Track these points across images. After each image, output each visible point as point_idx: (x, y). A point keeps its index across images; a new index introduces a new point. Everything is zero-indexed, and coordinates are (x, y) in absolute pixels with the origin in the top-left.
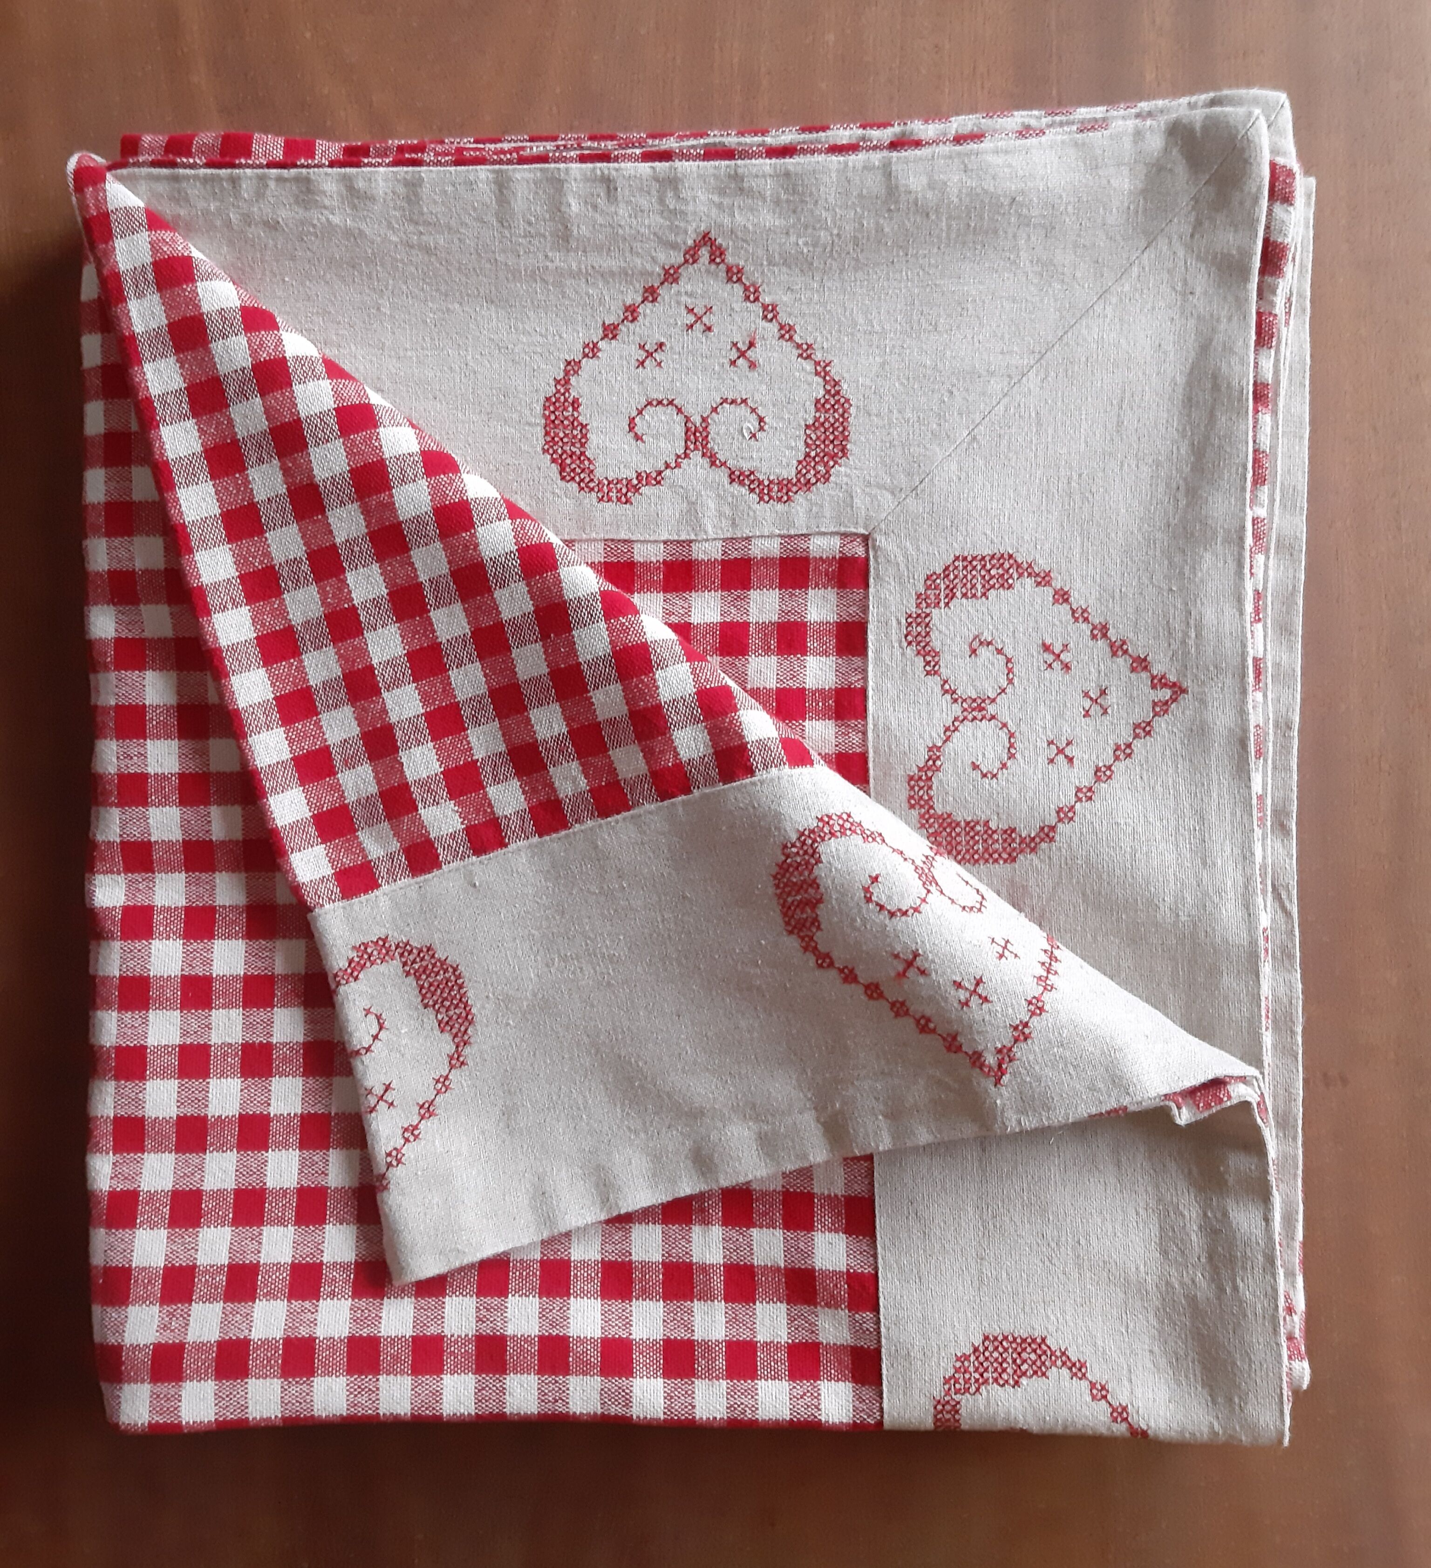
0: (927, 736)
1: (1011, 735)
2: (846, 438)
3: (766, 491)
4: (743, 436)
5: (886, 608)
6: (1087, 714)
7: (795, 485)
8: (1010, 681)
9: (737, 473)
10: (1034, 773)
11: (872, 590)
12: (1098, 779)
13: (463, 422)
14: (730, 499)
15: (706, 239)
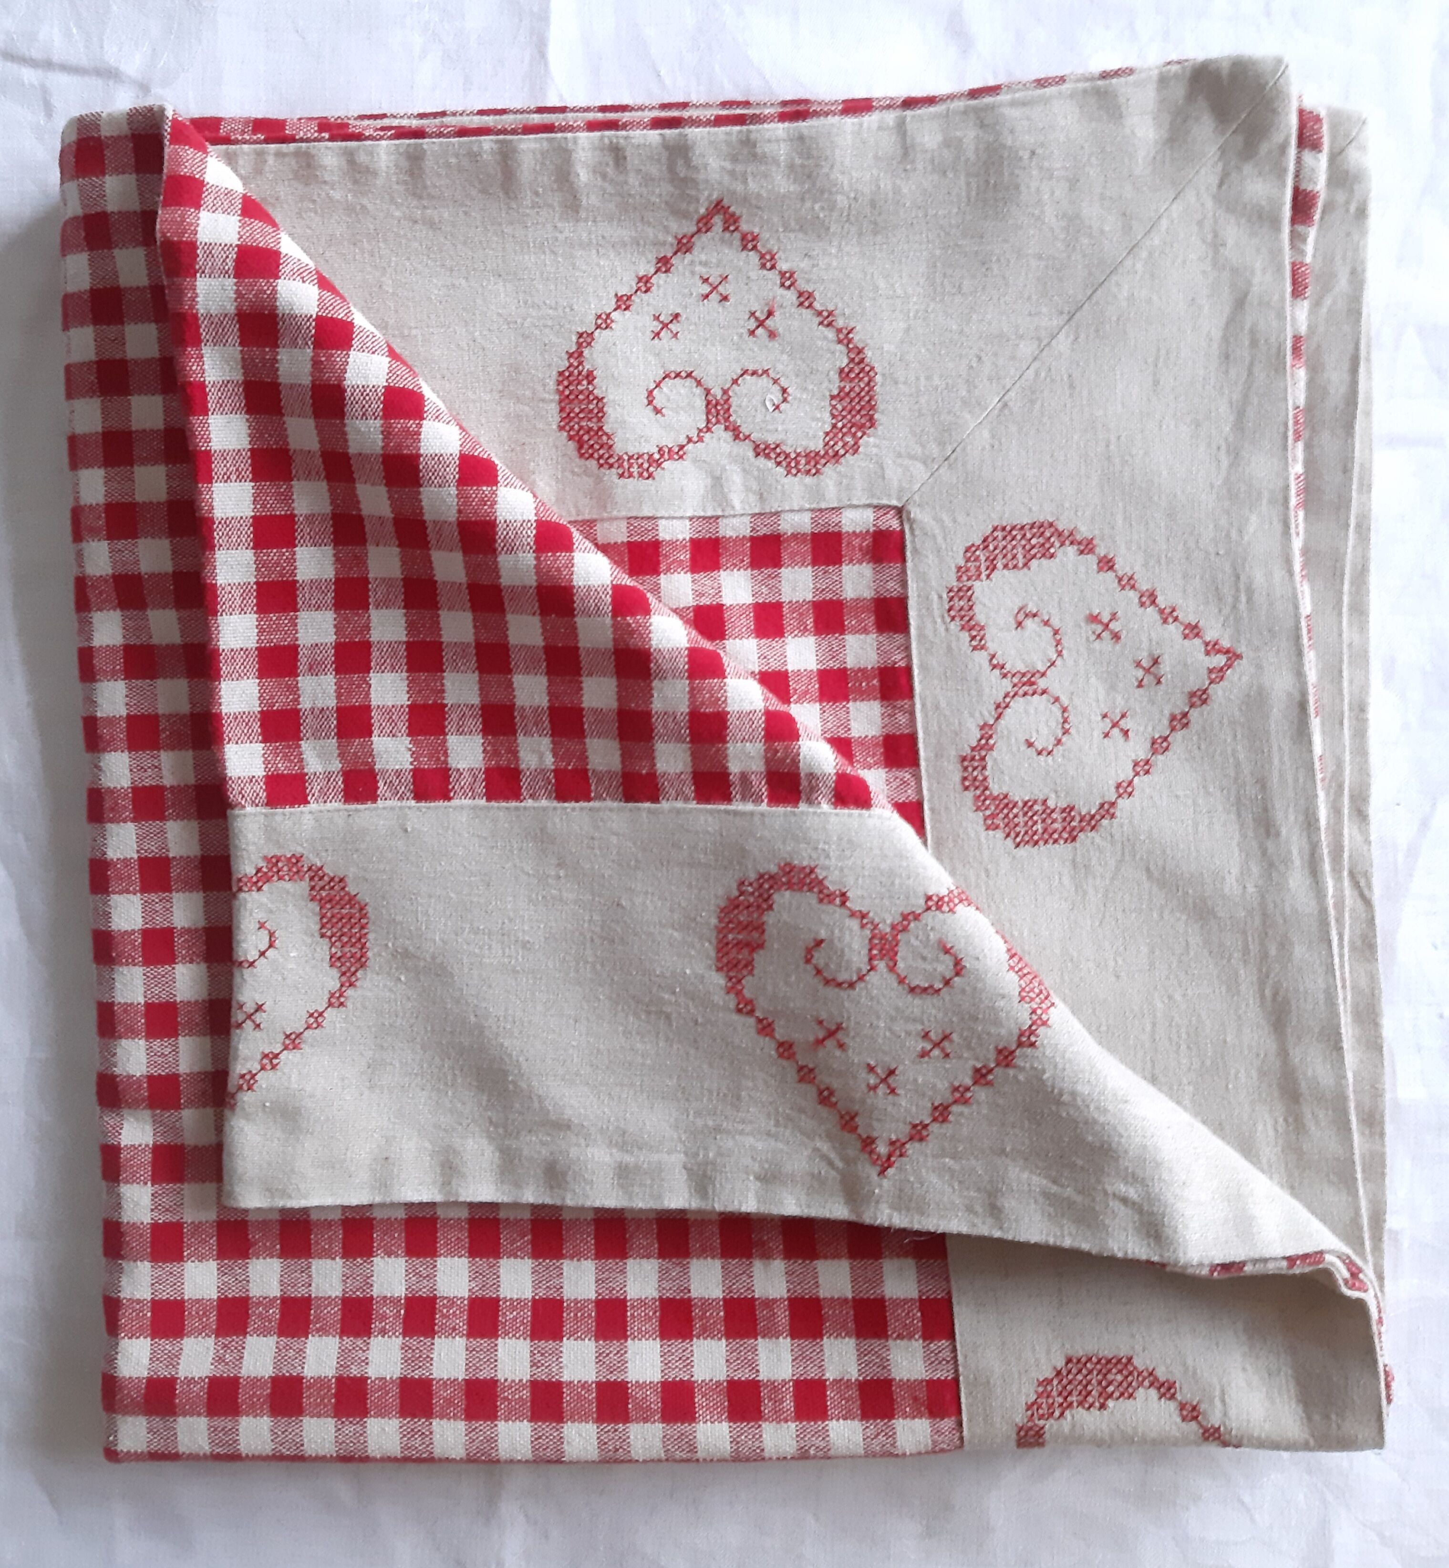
0: (977, 714)
1: (1065, 710)
2: (872, 408)
3: (793, 464)
4: (767, 409)
5: (925, 581)
6: (1140, 685)
7: (823, 457)
8: (1060, 654)
9: (762, 446)
10: (1090, 748)
11: (909, 564)
12: (1155, 752)
13: (474, 401)
14: (756, 473)
15: (718, 207)
